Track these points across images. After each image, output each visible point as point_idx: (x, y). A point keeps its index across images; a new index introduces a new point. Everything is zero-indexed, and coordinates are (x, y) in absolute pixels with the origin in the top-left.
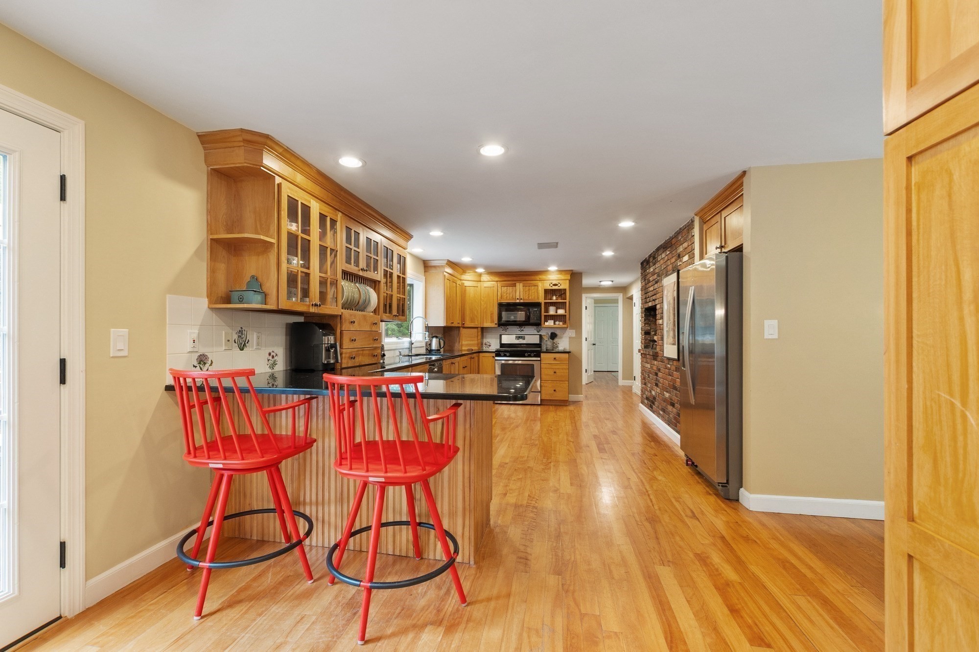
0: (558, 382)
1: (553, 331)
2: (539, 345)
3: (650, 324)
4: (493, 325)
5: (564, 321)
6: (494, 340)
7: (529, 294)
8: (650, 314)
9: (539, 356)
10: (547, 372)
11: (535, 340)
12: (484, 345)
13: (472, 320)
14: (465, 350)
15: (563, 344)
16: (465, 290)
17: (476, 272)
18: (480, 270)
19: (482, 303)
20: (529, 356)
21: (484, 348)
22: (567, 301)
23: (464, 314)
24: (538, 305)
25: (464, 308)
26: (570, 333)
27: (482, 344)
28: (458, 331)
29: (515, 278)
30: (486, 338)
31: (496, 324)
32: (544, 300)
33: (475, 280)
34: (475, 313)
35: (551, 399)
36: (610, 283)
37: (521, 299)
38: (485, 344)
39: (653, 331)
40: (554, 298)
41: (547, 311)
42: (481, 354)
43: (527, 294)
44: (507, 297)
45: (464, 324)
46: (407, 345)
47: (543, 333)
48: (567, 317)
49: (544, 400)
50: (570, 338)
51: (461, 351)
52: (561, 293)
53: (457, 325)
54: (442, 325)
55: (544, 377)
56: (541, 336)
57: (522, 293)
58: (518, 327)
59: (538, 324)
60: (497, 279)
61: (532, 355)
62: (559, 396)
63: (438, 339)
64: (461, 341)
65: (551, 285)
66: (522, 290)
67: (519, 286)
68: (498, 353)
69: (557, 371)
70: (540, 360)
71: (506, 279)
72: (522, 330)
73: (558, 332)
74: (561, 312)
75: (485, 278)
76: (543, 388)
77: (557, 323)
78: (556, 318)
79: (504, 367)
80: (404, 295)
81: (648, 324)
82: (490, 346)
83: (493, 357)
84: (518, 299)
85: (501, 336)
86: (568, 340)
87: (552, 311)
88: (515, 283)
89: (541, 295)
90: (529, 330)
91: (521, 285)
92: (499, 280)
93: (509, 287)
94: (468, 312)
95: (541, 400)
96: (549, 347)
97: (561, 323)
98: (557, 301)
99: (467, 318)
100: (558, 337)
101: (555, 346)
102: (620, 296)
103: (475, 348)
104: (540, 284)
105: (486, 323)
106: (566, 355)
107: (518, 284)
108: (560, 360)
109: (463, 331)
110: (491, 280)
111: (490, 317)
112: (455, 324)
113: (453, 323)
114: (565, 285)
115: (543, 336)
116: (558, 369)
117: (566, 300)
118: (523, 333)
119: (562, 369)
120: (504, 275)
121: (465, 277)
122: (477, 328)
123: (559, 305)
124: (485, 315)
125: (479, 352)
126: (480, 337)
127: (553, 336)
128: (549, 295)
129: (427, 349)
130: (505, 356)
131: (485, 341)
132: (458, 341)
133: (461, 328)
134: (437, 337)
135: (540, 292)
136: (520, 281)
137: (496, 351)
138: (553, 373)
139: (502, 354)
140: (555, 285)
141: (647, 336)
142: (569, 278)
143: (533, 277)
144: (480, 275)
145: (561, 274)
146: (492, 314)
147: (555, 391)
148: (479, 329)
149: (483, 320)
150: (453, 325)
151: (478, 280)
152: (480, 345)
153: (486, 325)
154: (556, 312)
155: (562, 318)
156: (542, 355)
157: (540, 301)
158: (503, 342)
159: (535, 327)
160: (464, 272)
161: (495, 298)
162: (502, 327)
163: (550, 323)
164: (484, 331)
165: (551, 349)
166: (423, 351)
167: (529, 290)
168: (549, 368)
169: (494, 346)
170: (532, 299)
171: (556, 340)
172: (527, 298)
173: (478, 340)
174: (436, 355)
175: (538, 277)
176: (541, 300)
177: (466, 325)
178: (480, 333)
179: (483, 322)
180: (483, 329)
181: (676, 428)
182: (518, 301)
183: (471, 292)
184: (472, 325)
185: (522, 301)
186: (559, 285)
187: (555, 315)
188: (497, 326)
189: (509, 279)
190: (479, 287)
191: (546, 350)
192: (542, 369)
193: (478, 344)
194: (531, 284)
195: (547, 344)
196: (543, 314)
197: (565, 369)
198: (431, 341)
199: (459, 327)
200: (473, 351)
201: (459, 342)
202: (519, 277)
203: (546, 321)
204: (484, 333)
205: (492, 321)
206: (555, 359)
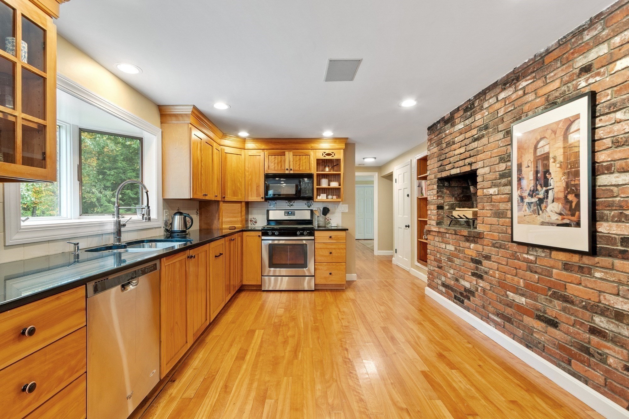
0: (334, 264)
1: (325, 205)
2: (310, 222)
3: (443, 197)
4: (259, 199)
5: (338, 196)
6: (261, 216)
7: (300, 165)
8: (444, 185)
9: (314, 235)
10: (322, 253)
11: (307, 216)
12: (249, 222)
13: (235, 193)
14: (225, 229)
15: (335, 220)
16: (226, 158)
17: (238, 137)
18: (243, 134)
19: (247, 174)
20: (302, 235)
21: (250, 225)
22: (342, 172)
23: (224, 187)
24: (310, 176)
25: (224, 179)
26: (343, 208)
27: (247, 221)
28: (217, 206)
29: (283, 146)
30: (252, 214)
31: (262, 198)
32: (317, 171)
33: (238, 146)
34: (238, 184)
35: (326, 283)
36: (373, 160)
37: (291, 170)
38: (251, 221)
39: (446, 205)
40: (327, 169)
41: (319, 183)
42: (244, 233)
43: (298, 164)
44: (275, 168)
45: (224, 197)
46: (111, 228)
47: (314, 207)
48: (342, 190)
49: (318, 284)
50: (343, 213)
51: (222, 229)
52: (335, 163)
53: (213, 198)
54: (187, 197)
55: (318, 258)
56: (312, 212)
57: (292, 163)
58: (287, 201)
59: (310, 199)
60: (263, 147)
61: (305, 233)
62: (334, 280)
63: (183, 217)
64: (221, 218)
65: (324, 155)
66: (291, 159)
67: (289, 155)
68: (265, 232)
69: (333, 251)
70: (314, 240)
71: (274, 147)
72: (292, 205)
73: (330, 206)
74: (334, 184)
75: (250, 145)
76: (317, 272)
77: (330, 197)
78: (328, 191)
79: (272, 248)
80: (44, 119)
81: (441, 196)
82: (256, 222)
83: (259, 236)
84: (287, 170)
85: (268, 211)
86: (341, 215)
87: (324, 183)
88: (285, 152)
89: (313, 166)
90: (298, 204)
91: (291, 153)
92: (266, 147)
93: (277, 156)
94: (229, 184)
95: (315, 285)
96: (322, 224)
97: (335, 197)
98: (331, 172)
99: (228, 192)
100: (330, 212)
101: (327, 222)
102: (375, 176)
103: (239, 226)
104: (312, 153)
105: (252, 196)
106: (343, 234)
107: (287, 153)
108: (337, 238)
109: (223, 206)
110: (256, 148)
111: (255, 191)
112: (210, 197)
113: (206, 195)
114: (339, 155)
115: (314, 212)
116: (334, 249)
117: (340, 171)
118: (292, 208)
119: (339, 249)
120: (271, 142)
121: (226, 142)
122: (241, 202)
123: (331, 178)
124: (250, 188)
125: (243, 231)
126: (244, 213)
127: (326, 211)
128: (321, 166)
129: (167, 230)
130: (273, 235)
131: (250, 217)
132: (217, 218)
133: (221, 203)
134: (181, 214)
135: (312, 162)
136: (290, 149)
137: (262, 230)
138: (328, 254)
139: (270, 233)
140: (329, 155)
141: (440, 211)
142: (344, 147)
143: (304, 146)
144: (244, 140)
145: (335, 142)
146: (258, 186)
147: (330, 274)
148: (243, 204)
149: (248, 193)
150: (207, 198)
151: (241, 146)
152: (244, 222)
153: (251, 199)
154: (329, 185)
155: (336, 191)
156: (316, 233)
157: (312, 172)
158: (270, 218)
159: (305, 202)
160: (224, 136)
161: (262, 169)
162: (270, 201)
163: (323, 197)
164: (250, 206)
165: (324, 225)
166: (160, 233)
167: (300, 159)
168: (324, 248)
169: (261, 223)
170: (304, 170)
171: (328, 216)
172: (297, 168)
173: (241, 216)
174: (180, 241)
175: (309, 146)
176: (313, 170)
177: (226, 199)
178: (244, 209)
179: (248, 196)
180: (248, 204)
181: (569, 367)
182: (287, 172)
183: (232, 161)
184: (235, 199)
185: (292, 172)
186: (333, 155)
187: (327, 189)
188: (263, 200)
189: (278, 147)
190: (243, 156)
191: (318, 227)
192: (316, 250)
193: (242, 221)
194: (302, 153)
195: (319, 220)
196: (315, 186)
197: (342, 249)
198: (173, 219)
199: (218, 202)
200: (236, 230)
201: (219, 219)
202: (288, 145)
203: (318, 194)
204: (250, 209)
205: (258, 195)
206: (331, 237)
